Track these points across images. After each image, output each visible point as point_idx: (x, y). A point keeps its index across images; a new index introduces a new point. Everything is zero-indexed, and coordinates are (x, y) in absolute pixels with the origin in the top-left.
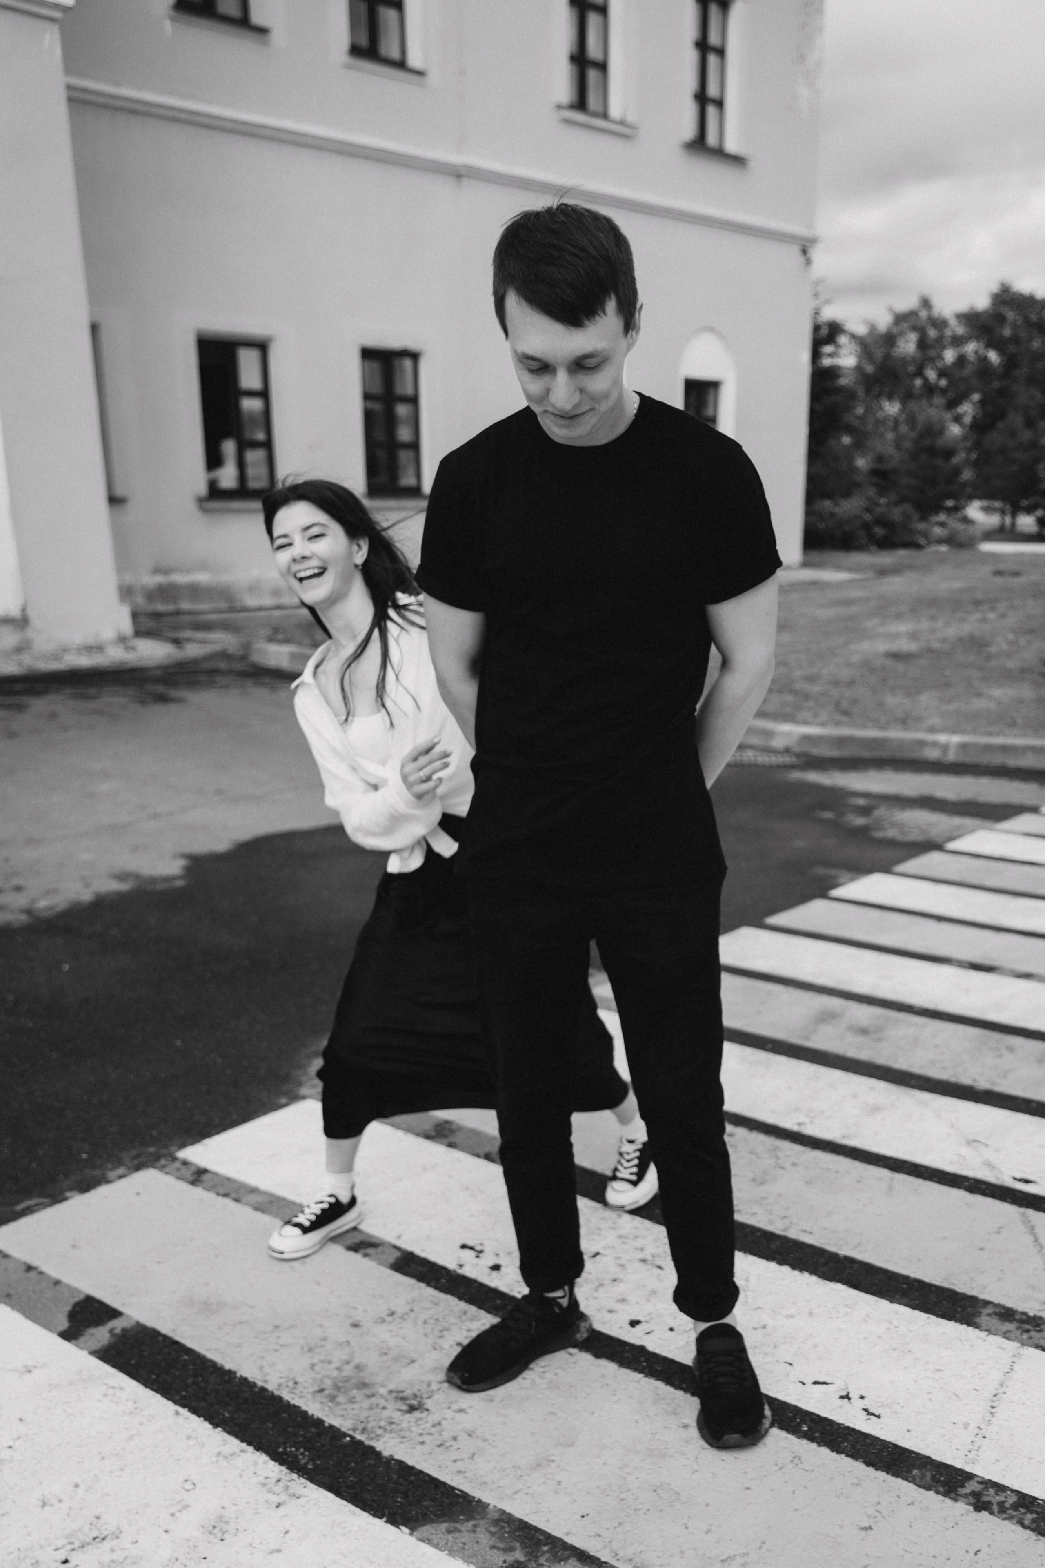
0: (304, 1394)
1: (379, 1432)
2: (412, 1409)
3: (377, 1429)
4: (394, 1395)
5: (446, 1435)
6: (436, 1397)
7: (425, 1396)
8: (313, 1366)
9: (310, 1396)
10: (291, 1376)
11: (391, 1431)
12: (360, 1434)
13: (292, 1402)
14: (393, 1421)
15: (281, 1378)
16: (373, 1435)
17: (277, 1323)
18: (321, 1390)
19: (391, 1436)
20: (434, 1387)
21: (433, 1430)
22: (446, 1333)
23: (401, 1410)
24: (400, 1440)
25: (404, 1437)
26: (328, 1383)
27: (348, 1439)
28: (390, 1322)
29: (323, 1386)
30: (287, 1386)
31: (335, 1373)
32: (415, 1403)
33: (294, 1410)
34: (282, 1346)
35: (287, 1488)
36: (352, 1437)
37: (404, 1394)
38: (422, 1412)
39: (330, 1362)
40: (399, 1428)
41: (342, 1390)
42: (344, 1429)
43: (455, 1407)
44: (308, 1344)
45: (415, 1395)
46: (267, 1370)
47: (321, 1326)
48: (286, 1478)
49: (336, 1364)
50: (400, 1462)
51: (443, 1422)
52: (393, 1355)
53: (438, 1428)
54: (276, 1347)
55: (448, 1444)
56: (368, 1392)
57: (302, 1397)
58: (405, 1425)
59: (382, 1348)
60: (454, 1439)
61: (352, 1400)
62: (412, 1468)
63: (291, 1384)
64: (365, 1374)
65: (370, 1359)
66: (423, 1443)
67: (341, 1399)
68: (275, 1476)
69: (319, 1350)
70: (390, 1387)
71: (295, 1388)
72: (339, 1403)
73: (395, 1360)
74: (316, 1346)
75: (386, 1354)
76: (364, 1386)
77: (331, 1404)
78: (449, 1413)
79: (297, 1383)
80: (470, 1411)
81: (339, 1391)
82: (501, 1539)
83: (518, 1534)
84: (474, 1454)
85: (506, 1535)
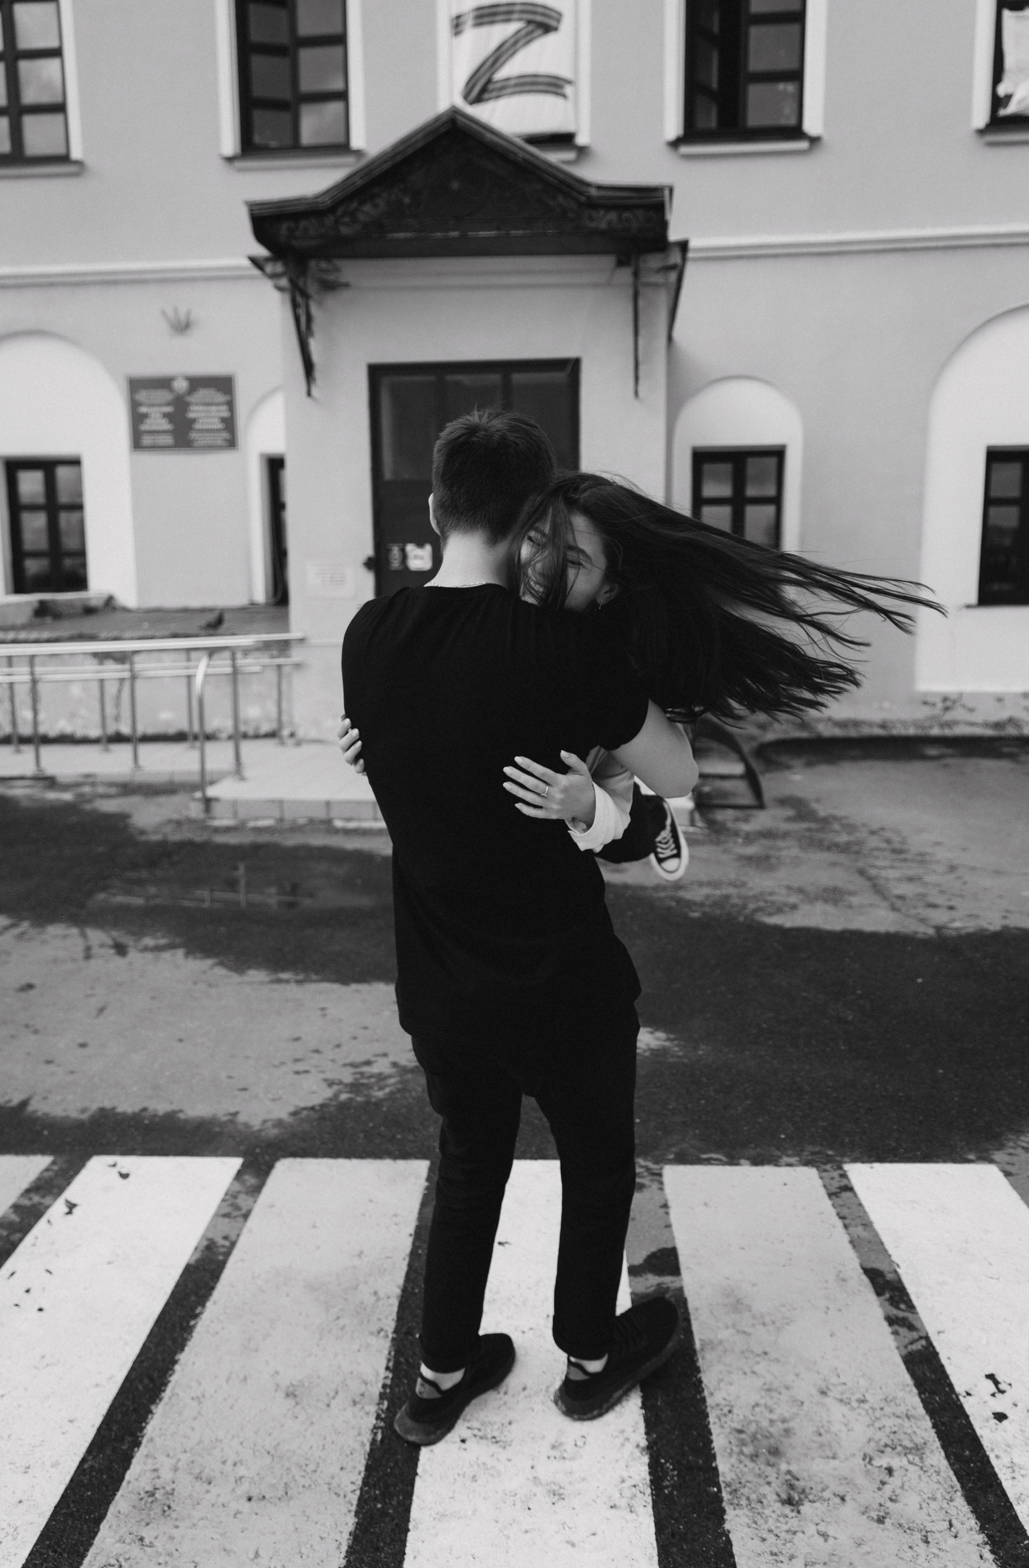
0: (725, 1425)
1: (744, 1502)
2: (789, 1501)
3: (744, 1498)
4: (789, 1477)
5: (788, 1549)
6: (817, 1505)
7: (811, 1497)
8: (757, 1405)
9: (728, 1430)
10: (733, 1403)
11: (751, 1509)
12: (727, 1492)
13: (711, 1426)
14: (764, 1501)
15: (725, 1399)
16: (736, 1501)
17: (767, 1350)
18: (740, 1432)
19: (748, 1513)
20: (827, 1494)
21: (783, 1535)
22: (888, 1450)
23: (778, 1495)
24: (749, 1522)
25: (756, 1523)
26: (752, 1428)
27: (716, 1490)
28: (853, 1409)
29: (745, 1429)
30: (722, 1410)
31: (765, 1424)
32: (796, 1497)
33: (705, 1433)
34: (753, 1372)
35: (633, 1496)
36: (720, 1491)
37: (796, 1483)
38: (793, 1511)
39: (771, 1411)
40: (760, 1511)
41: (756, 1442)
42: (721, 1479)
43: (822, 1528)
44: (771, 1384)
45: (808, 1491)
46: (722, 1385)
47: (797, 1375)
48: (642, 1488)
49: (774, 1417)
50: (729, 1543)
51: (799, 1534)
52: (825, 1439)
53: (789, 1537)
54: (748, 1371)
55: (781, 1558)
56: (772, 1460)
57: (722, 1427)
58: (767, 1512)
59: (823, 1427)
60: (792, 1557)
61: (754, 1457)
62: (732, 1556)
63: (726, 1410)
64: (786, 1441)
65: (804, 1431)
66: (764, 1540)
67: (747, 1450)
68: (636, 1480)
69: (774, 1394)
70: (794, 1468)
71: (725, 1415)
72: (741, 1453)
73: (821, 1446)
74: (776, 1390)
75: (820, 1435)
76: (775, 1452)
77: (736, 1449)
78: (811, 1529)
79: (730, 1411)
80: (831, 1541)
81: (752, 1441)
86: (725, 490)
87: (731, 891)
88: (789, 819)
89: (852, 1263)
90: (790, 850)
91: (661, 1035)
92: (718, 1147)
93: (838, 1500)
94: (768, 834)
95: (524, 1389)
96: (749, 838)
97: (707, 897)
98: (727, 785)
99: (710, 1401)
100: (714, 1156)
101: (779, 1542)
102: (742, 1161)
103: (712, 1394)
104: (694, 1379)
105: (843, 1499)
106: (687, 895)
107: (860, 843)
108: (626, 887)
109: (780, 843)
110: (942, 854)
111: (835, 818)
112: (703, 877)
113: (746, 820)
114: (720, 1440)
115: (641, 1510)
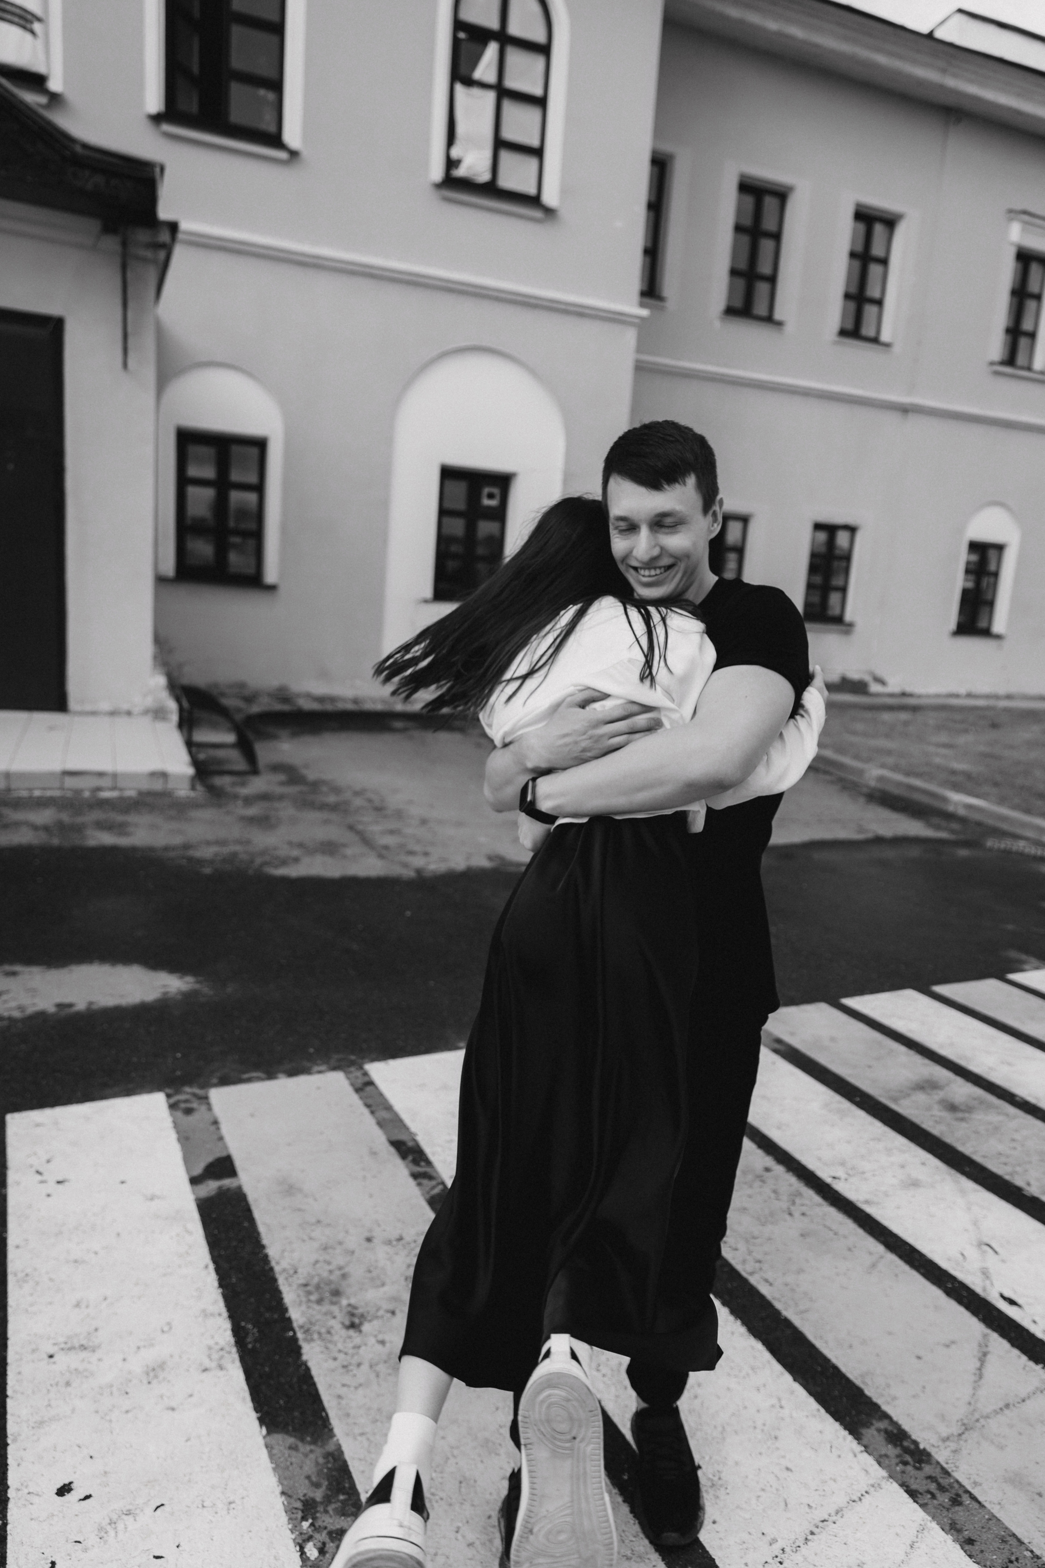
0: (293, 1284)
1: (316, 1336)
2: (352, 1326)
3: (316, 1334)
4: (349, 1309)
5: (356, 1359)
6: (375, 1322)
7: (369, 1318)
8: (317, 1262)
9: (295, 1287)
10: (297, 1266)
11: (323, 1340)
12: (301, 1333)
13: (281, 1288)
14: (332, 1331)
15: (289, 1264)
16: (309, 1337)
17: (321, 1219)
18: (306, 1285)
20: (381, 1313)
21: (351, 1351)
23: (343, 1324)
24: (323, 1349)
25: (327, 1348)
26: (316, 1280)
27: (291, 1334)
28: (394, 1248)
29: (309, 1282)
30: (288, 1273)
31: (325, 1274)
32: (357, 1321)
33: (277, 1294)
34: (310, 1238)
35: (222, 1357)
36: (295, 1333)
37: (356, 1311)
38: (355, 1332)
39: (329, 1264)
40: (329, 1338)
41: (320, 1290)
42: (295, 1325)
43: (380, 1337)
44: (327, 1243)
45: (365, 1314)
46: (286, 1254)
47: (347, 1232)
48: (228, 1349)
49: (331, 1267)
50: (308, 1369)
51: (363, 1348)
52: (374, 1274)
53: (354, 1351)
54: (306, 1238)
55: (351, 1368)
56: (334, 1299)
57: (290, 1285)
58: (336, 1338)
59: (372, 1265)
60: (359, 1365)
61: (320, 1301)
62: (311, 1378)
63: (291, 1272)
64: (344, 1284)
65: (357, 1272)
66: (335, 1359)
67: (313, 1297)
68: (222, 1343)
69: (330, 1251)
70: (353, 1301)
71: (291, 1276)
72: (309, 1301)
73: (372, 1279)
74: (331, 1247)
75: (370, 1272)
76: (336, 1293)
77: (304, 1299)
78: (372, 1341)
79: (296, 1272)
80: (388, 1345)
81: (317, 1290)
82: (319, 1473)
83: (334, 1473)
84: (361, 1385)
85: (325, 1470)
86: (208, 472)
87: (238, 848)
88: (282, 784)
89: (380, 1139)
90: (286, 810)
91: (190, 979)
92: (257, 1067)
93: (389, 1315)
94: (265, 797)
95: (105, 1299)
96: (248, 801)
97: (216, 855)
98: (221, 753)
99: (277, 1269)
100: (254, 1074)
101: (348, 1358)
102: (280, 1075)
103: (278, 1263)
105: (393, 1313)
106: (198, 854)
107: (347, 803)
108: (134, 849)
109: (277, 805)
110: (415, 811)
111: (324, 782)
112: (210, 837)
113: (243, 784)
114: (289, 1295)
115: (229, 1366)
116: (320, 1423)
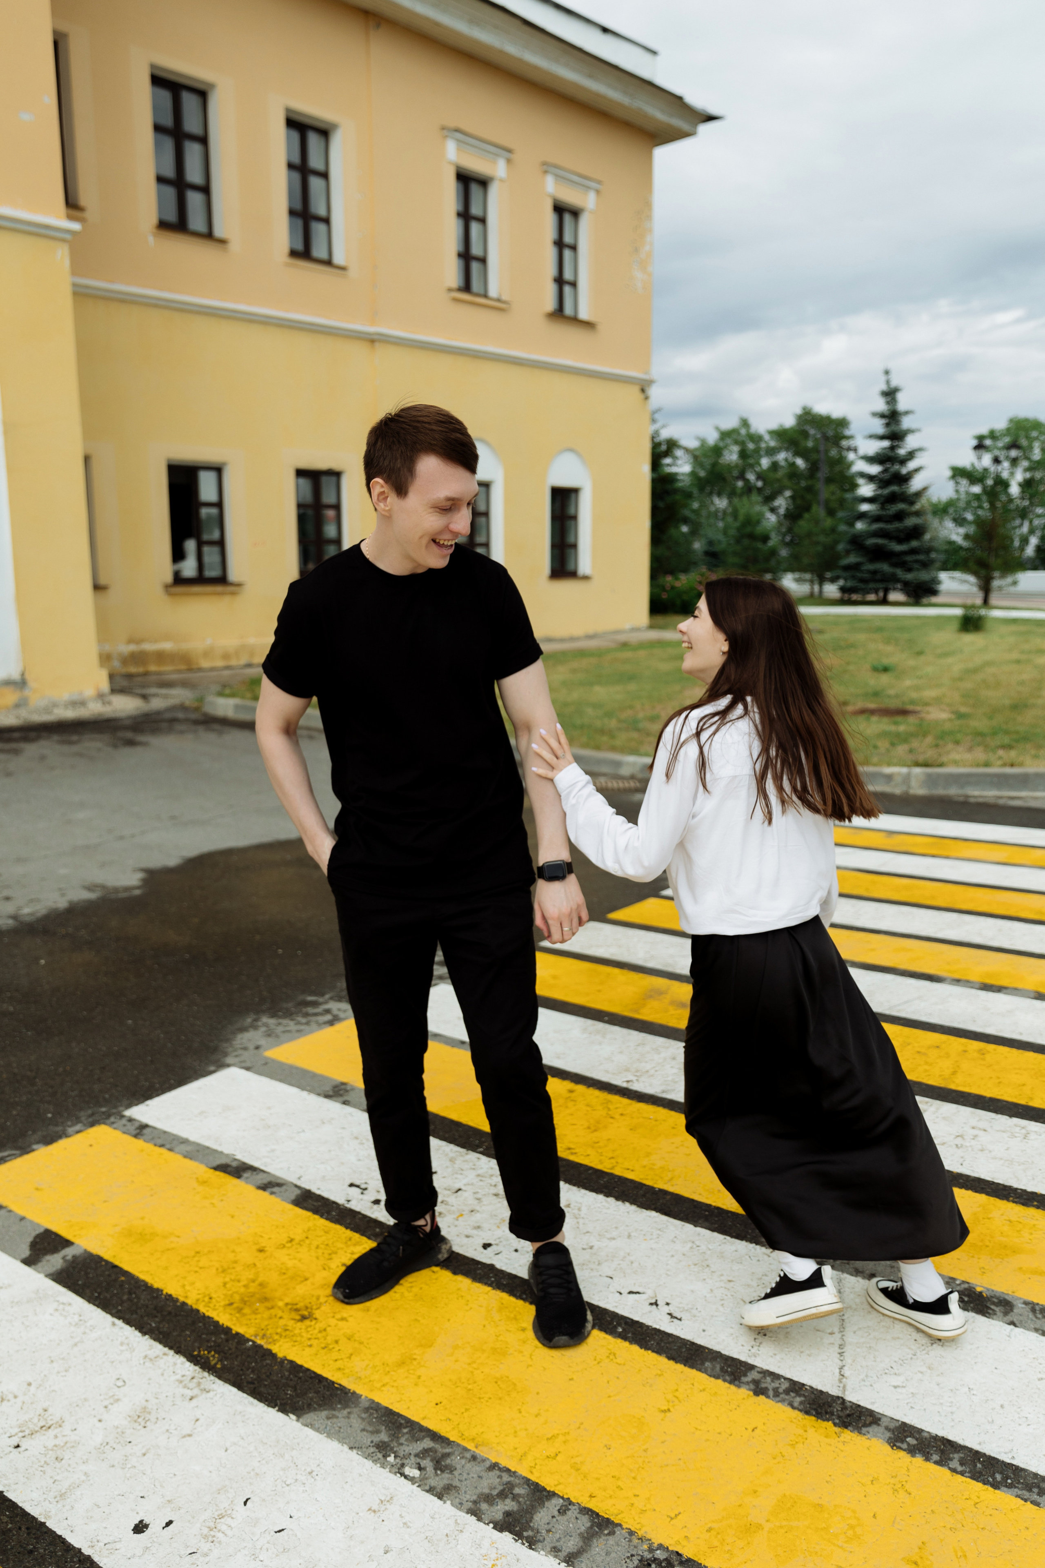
0: (216, 1308)
1: (276, 1337)
2: (304, 1318)
3: (274, 1336)
4: (289, 1307)
5: (330, 1339)
6: (323, 1308)
7: (314, 1308)
8: (225, 1284)
9: (221, 1309)
10: (207, 1293)
11: (285, 1337)
12: (260, 1340)
13: (207, 1314)
14: (287, 1328)
15: (199, 1295)
16: (270, 1340)
17: (198, 1250)
18: (231, 1304)
19: (286, 1340)
20: (321, 1300)
21: (319, 1335)
22: (333, 1256)
23: (295, 1319)
24: (292, 1343)
25: (296, 1341)
26: (237, 1298)
27: (251, 1343)
28: (289, 1247)
29: (232, 1301)
30: (204, 1302)
31: (242, 1290)
32: (306, 1313)
33: (208, 1320)
34: (201, 1268)
35: (199, 1383)
36: (254, 1342)
37: (298, 1306)
38: (311, 1321)
39: (239, 1281)
40: (292, 1333)
41: (248, 1304)
42: (247, 1336)
43: (338, 1316)
44: (222, 1266)
45: (306, 1307)
46: (187, 1288)
47: (233, 1251)
48: (200, 1375)
49: (244, 1283)
50: (292, 1362)
51: (328, 1329)
52: (290, 1274)
53: (324, 1334)
54: (196, 1269)
55: (331, 1347)
56: (268, 1305)
57: (215, 1310)
58: (297, 1331)
59: (281, 1268)
60: (337, 1342)
61: (255, 1311)
62: (300, 1366)
63: (207, 1299)
64: (267, 1290)
65: (271, 1278)
66: (311, 1346)
67: (247, 1311)
68: (191, 1373)
69: (231, 1271)
70: (287, 1301)
71: (209, 1303)
72: (244, 1314)
73: (292, 1278)
74: (229, 1268)
75: (284, 1274)
76: (266, 1300)
77: (238, 1315)
78: (333, 1322)
79: (211, 1298)
80: (350, 1320)
81: (245, 1304)
82: (370, 1423)
83: (384, 1419)
84: (351, 1355)
85: (374, 1420)
89: (201, 1170)
99: (191, 1300)
101: (322, 1340)
102: (35, 1147)
103: (188, 1296)
104: (163, 1297)
116: (339, 1392)
